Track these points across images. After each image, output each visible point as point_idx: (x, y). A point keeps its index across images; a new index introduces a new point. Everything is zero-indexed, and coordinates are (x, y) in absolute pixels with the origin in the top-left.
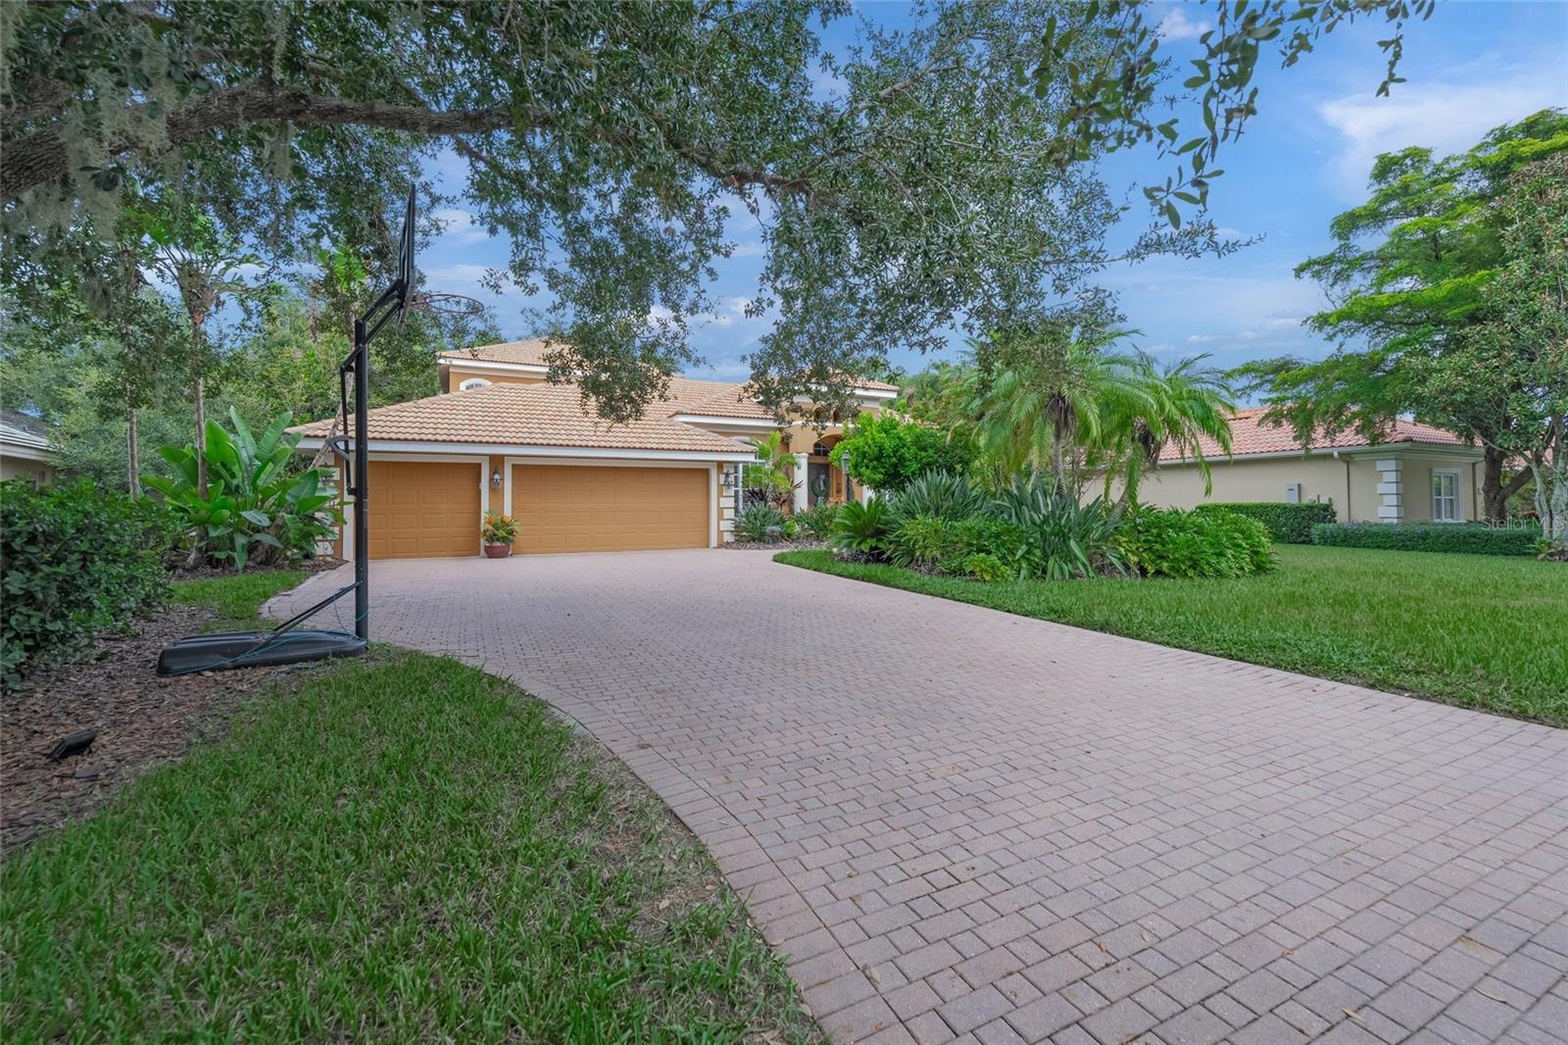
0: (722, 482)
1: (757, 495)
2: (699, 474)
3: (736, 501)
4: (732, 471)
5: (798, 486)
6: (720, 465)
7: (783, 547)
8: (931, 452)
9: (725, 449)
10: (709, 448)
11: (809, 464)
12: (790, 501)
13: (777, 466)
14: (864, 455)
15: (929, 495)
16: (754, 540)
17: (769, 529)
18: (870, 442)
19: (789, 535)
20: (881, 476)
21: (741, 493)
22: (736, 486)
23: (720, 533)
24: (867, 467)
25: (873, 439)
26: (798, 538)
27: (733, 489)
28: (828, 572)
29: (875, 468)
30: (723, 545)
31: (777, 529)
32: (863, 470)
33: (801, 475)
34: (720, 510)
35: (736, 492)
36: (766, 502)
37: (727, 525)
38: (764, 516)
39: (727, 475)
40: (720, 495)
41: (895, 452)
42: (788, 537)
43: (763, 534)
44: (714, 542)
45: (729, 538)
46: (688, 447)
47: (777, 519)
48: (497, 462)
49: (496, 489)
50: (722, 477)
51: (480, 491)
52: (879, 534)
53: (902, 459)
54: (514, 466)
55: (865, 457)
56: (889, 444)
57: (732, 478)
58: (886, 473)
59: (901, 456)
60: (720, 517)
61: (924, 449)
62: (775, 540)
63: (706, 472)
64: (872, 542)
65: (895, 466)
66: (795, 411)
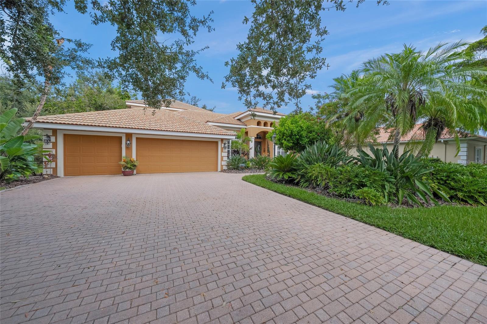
0: (223, 146)
1: (236, 152)
2: (214, 143)
3: (228, 154)
4: (227, 142)
5: (251, 149)
6: (222, 140)
7: (246, 172)
8: (314, 133)
9: (224, 134)
10: (218, 133)
11: (255, 141)
12: (248, 154)
13: (244, 141)
14: (284, 134)
15: (318, 153)
16: (235, 169)
17: (240, 165)
18: (287, 128)
19: (248, 167)
20: (291, 144)
21: (230, 151)
22: (228, 148)
23: (222, 166)
24: (285, 140)
25: (289, 127)
26: (251, 168)
27: (227, 149)
28: (269, 189)
29: (288, 141)
30: (223, 171)
31: (244, 165)
32: (283, 141)
33: (252, 145)
34: (222, 157)
35: (228, 151)
36: (240, 154)
37: (224, 163)
38: (239, 160)
39: (225, 144)
40: (222, 151)
41: (298, 133)
42: (247, 168)
43: (238, 167)
44: (219, 169)
45: (225, 168)
46: (209, 133)
47: (244, 161)
48: (129, 136)
49: (128, 147)
50: (223, 145)
51: (121, 148)
52: (292, 170)
53: (301, 136)
54: (137, 138)
55: (283, 136)
56: (295, 130)
57: (227, 145)
58: (293, 143)
59: (301, 135)
60: (222, 160)
61: (311, 132)
62: (243, 169)
63: (217, 142)
64: (289, 174)
65: (297, 140)
66: (259, 95)
